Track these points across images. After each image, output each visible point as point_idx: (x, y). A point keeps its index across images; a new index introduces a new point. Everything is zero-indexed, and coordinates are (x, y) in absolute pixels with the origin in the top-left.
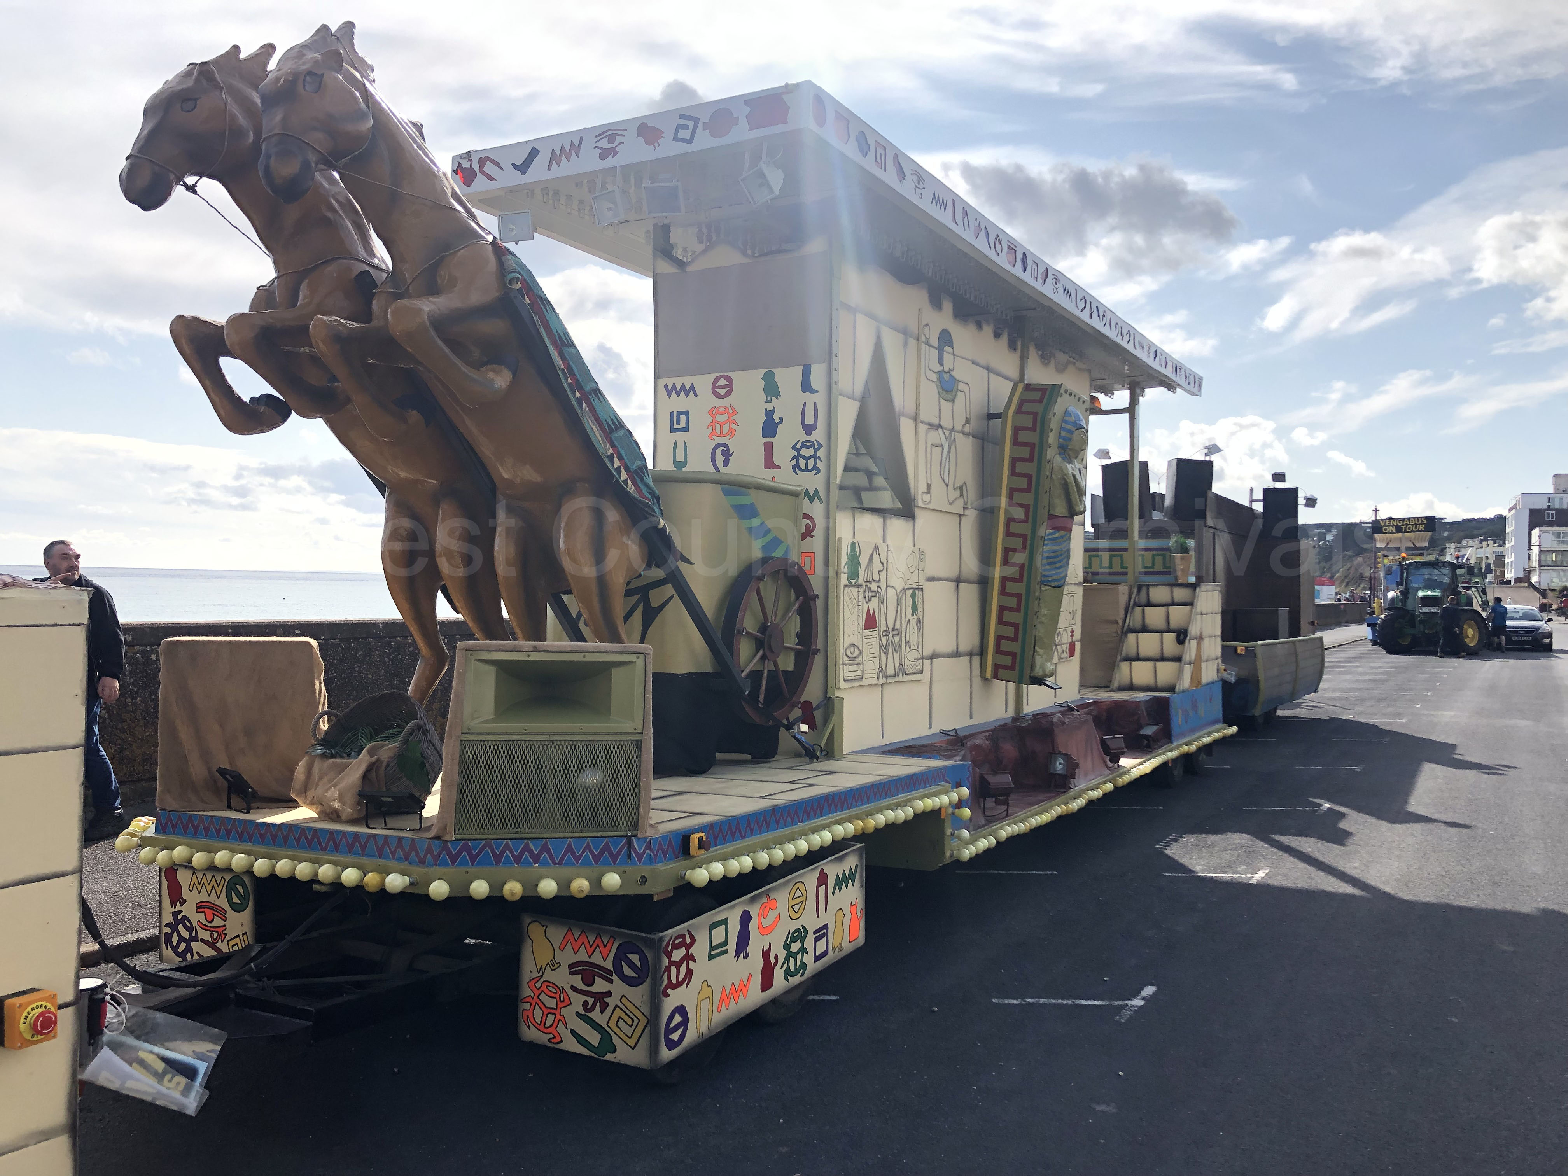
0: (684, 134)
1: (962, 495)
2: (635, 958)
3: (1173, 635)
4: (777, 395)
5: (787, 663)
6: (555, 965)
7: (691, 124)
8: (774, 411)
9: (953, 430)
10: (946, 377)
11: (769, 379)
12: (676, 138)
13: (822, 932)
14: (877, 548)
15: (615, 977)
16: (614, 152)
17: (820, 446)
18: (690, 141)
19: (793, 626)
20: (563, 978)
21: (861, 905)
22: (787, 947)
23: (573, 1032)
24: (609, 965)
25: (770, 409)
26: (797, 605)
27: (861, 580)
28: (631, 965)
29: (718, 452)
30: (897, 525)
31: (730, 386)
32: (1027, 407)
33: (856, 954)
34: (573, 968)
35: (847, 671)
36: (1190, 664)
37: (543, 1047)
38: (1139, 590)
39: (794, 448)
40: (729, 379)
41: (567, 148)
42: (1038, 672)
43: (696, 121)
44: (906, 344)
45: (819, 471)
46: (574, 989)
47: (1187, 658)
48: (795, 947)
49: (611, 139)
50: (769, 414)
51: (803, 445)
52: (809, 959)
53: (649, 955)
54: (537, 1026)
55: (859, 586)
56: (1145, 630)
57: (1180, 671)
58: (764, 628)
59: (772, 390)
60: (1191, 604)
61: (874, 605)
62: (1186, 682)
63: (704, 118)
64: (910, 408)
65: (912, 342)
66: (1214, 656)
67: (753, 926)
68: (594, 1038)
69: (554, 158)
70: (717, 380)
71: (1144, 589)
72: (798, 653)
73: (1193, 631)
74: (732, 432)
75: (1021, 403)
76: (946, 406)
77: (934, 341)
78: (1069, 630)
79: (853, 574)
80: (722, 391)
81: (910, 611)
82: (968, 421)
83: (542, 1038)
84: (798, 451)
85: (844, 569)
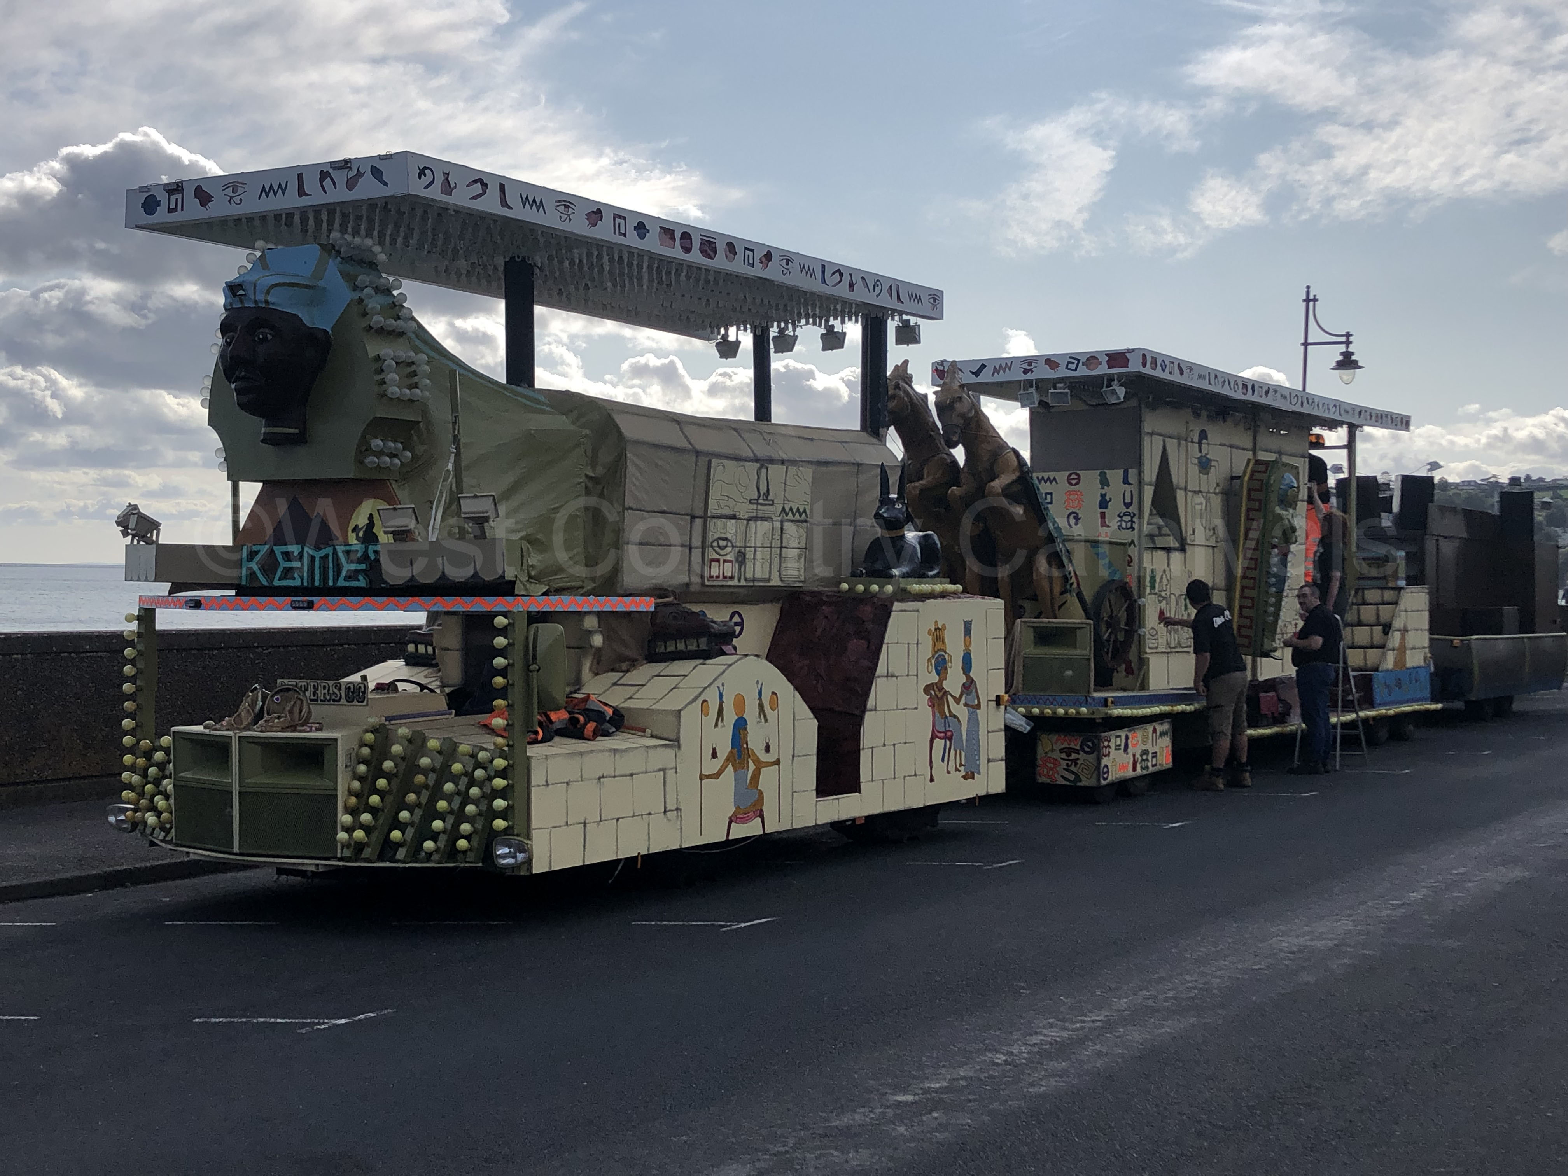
0: (1073, 367)
1: (1214, 533)
2: (1090, 744)
3: (1380, 628)
4: (1108, 485)
5: (1121, 637)
6: (1052, 750)
7: (1076, 362)
8: (1105, 495)
9: (1209, 492)
10: (1204, 460)
11: (1103, 476)
12: (1067, 368)
13: (1155, 755)
14: (1164, 571)
15: (1081, 753)
16: (1031, 371)
17: (1134, 515)
18: (1076, 370)
19: (1123, 615)
20: (1057, 755)
21: (1170, 748)
22: (1141, 756)
23: (1062, 777)
24: (1078, 748)
25: (1103, 493)
26: (1126, 606)
27: (1156, 591)
28: (1088, 747)
29: (1072, 517)
30: (1176, 556)
31: (1079, 479)
32: (1257, 476)
33: (1169, 769)
34: (1061, 751)
35: (1150, 643)
36: (1393, 650)
37: (1048, 784)
38: (1356, 593)
39: (1119, 516)
40: (1078, 475)
41: (1004, 366)
42: (1266, 647)
43: (1079, 360)
44: (1179, 444)
45: (1133, 529)
46: (1062, 759)
47: (1390, 645)
48: (1145, 757)
49: (1030, 364)
50: (1103, 496)
51: (1125, 515)
52: (1150, 764)
53: (1096, 741)
54: (1045, 776)
55: (1156, 594)
56: (1360, 624)
57: (1384, 655)
58: (1111, 617)
59: (1104, 482)
60: (1396, 603)
61: (1163, 605)
62: (1390, 662)
63: (1083, 360)
64: (1182, 485)
65: (1183, 442)
66: (1420, 645)
67: (1129, 741)
68: (1072, 777)
69: (996, 371)
70: (1070, 475)
71: (1360, 593)
72: (1126, 631)
73: (1398, 624)
74: (1080, 506)
75: (1253, 472)
76: (1204, 477)
77: (1196, 439)
78: (1293, 623)
79: (1153, 587)
80: (1074, 482)
81: (1183, 608)
82: (1218, 485)
83: (1046, 780)
84: (1121, 517)
85: (1148, 584)
